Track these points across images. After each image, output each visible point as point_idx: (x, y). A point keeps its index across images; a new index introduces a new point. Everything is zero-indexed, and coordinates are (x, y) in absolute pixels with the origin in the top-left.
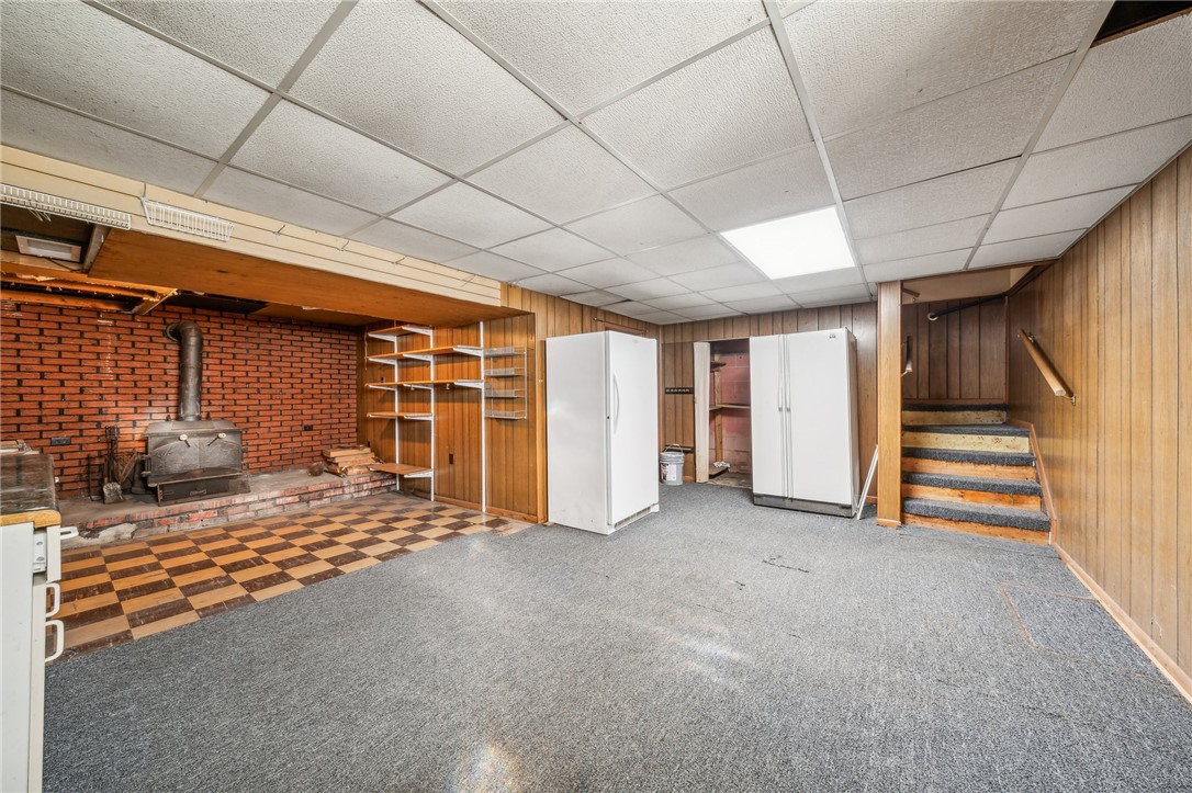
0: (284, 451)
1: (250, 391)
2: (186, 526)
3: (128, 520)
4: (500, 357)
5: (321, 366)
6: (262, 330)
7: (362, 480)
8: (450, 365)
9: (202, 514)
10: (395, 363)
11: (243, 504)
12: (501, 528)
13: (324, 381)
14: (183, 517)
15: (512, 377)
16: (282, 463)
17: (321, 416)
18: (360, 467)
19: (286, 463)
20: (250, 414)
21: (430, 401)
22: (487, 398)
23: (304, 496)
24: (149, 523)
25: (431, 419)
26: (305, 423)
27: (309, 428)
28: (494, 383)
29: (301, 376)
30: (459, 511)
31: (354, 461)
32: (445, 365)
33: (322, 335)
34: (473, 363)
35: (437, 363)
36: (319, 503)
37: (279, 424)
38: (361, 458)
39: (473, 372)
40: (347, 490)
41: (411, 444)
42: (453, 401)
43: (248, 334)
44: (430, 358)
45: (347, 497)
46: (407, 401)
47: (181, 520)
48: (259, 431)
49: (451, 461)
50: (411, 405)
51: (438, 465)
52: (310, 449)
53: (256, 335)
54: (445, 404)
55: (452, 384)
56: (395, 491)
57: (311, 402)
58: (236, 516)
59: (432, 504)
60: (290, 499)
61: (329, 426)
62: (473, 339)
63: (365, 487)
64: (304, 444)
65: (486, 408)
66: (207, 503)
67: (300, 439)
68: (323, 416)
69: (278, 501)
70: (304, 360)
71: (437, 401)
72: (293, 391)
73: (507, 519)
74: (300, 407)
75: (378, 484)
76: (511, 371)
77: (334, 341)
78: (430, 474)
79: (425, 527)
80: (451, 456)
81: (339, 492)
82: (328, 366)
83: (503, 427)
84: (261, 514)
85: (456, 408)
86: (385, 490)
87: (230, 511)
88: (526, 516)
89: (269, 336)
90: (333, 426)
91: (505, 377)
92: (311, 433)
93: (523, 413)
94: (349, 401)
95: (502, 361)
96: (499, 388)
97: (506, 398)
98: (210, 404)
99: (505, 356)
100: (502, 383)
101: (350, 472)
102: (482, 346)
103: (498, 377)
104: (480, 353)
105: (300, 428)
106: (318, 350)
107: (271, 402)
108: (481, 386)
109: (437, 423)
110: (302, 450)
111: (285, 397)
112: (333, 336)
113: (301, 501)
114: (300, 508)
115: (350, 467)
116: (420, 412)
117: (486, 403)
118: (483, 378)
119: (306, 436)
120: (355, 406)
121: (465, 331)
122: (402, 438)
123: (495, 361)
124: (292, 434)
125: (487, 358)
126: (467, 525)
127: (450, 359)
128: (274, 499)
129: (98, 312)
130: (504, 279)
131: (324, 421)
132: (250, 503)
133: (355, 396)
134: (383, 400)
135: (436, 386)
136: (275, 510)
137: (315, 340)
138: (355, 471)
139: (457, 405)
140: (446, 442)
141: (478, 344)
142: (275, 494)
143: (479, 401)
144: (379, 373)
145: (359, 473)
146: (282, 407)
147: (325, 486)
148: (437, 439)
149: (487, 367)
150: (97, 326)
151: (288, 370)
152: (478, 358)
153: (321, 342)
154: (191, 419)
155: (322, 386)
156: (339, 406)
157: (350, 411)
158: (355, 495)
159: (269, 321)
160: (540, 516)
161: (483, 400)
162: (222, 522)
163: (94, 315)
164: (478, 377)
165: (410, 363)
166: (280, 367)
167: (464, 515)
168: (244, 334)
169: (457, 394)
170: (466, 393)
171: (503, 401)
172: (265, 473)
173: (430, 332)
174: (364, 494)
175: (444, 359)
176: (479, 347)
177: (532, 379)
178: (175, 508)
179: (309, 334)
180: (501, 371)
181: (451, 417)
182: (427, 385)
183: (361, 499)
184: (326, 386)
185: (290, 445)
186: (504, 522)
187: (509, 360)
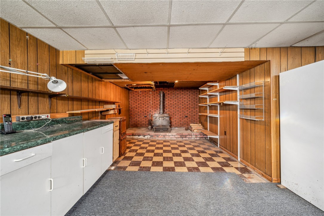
0: (181, 122)
1: (174, 107)
2: (158, 138)
3: (149, 135)
4: (247, 89)
5: (189, 99)
6: (176, 91)
7: (197, 134)
8: (225, 96)
9: (161, 136)
10: (207, 97)
11: (168, 135)
12: (246, 175)
13: (190, 104)
14: (158, 136)
15: (254, 98)
16: (180, 125)
17: (189, 114)
18: (197, 130)
19: (181, 125)
20: (174, 112)
21: (217, 110)
22: (240, 109)
23: (182, 136)
24: (152, 136)
25: (218, 116)
26: (186, 115)
27: (187, 117)
28: (244, 102)
29: (185, 102)
30: (227, 156)
31: (196, 127)
32: (223, 96)
33: (189, 91)
34: (234, 94)
35: (220, 95)
36: (185, 139)
37: (180, 115)
38: (198, 127)
39: (234, 98)
40: (193, 136)
41: (212, 125)
42: (226, 110)
43: (174, 93)
44: (218, 94)
45: (193, 138)
46: (211, 110)
47: (157, 137)
48: (176, 117)
49: (225, 134)
50: (212, 111)
51: (221, 134)
52: (187, 122)
53: (175, 93)
54: (223, 111)
55: (223, 103)
56: (207, 139)
57: (187, 109)
58: (167, 138)
59: (218, 149)
60: (178, 136)
61: (191, 116)
62: (234, 83)
63: (198, 136)
64: (186, 121)
65: (240, 113)
66: (162, 134)
67: (185, 119)
68: (190, 114)
69: (176, 136)
70: (185, 98)
71: (220, 110)
72: (183, 107)
73: (251, 170)
74: (184, 111)
75: (202, 136)
76: (253, 95)
77: (193, 92)
78: (218, 137)
79: (211, 160)
80: (225, 132)
81: (191, 136)
82: (191, 99)
83: (249, 123)
84: (172, 139)
85: (227, 113)
86: (204, 139)
87: (166, 136)
88: (264, 174)
89: (178, 92)
90: (193, 116)
91: (250, 99)
92: (187, 118)
93: (262, 118)
94: (197, 109)
95: (249, 91)
96: (247, 104)
97: (250, 109)
98: (167, 110)
99: (250, 88)
100: (249, 102)
101: (194, 131)
102: (238, 85)
103: (246, 99)
104: (237, 89)
105: (185, 117)
106: (189, 95)
107: (178, 109)
108: (238, 103)
109: (220, 118)
110: (185, 122)
111: (181, 108)
112: (193, 91)
113: (181, 137)
114: (180, 139)
115: (195, 129)
116: (214, 114)
117: (240, 111)
118: (238, 100)
119: (186, 119)
120: (198, 111)
121: (230, 81)
122: (210, 122)
123: (245, 92)
124: (183, 118)
125: (240, 90)
126: (228, 165)
127: (225, 93)
128: (175, 135)
129: (150, 91)
130: (246, 45)
131: (190, 115)
132: (170, 135)
133: (198, 108)
134: (205, 109)
135: (220, 104)
136: (175, 139)
137: (188, 92)
138: (196, 131)
139: (227, 112)
140: (223, 125)
141: (236, 85)
142: (175, 134)
143: (237, 110)
144: (204, 100)
145: (197, 132)
146: (181, 111)
147: (187, 134)
148: (220, 124)
149: (241, 94)
150: (150, 94)
151: (182, 101)
152: (236, 91)
153: (189, 93)
154: (161, 113)
155: (190, 105)
156: (194, 111)
157: (197, 112)
158: (195, 138)
159: (178, 89)
160: (274, 178)
161: (239, 110)
162: (164, 139)
163: (149, 92)
164: (236, 100)
165: (212, 97)
166: (180, 100)
167: (229, 159)
168: (173, 93)
169: (227, 107)
170: (231, 107)
171: (249, 111)
172: (177, 127)
173: (217, 84)
174: (198, 138)
175: (223, 94)
176: (237, 85)
177: (268, 99)
178: (156, 133)
179: (186, 91)
180: (248, 96)
181: (225, 116)
182: (216, 104)
183: (196, 140)
184: (191, 105)
185: (182, 121)
186: (249, 172)
187: (253, 90)
